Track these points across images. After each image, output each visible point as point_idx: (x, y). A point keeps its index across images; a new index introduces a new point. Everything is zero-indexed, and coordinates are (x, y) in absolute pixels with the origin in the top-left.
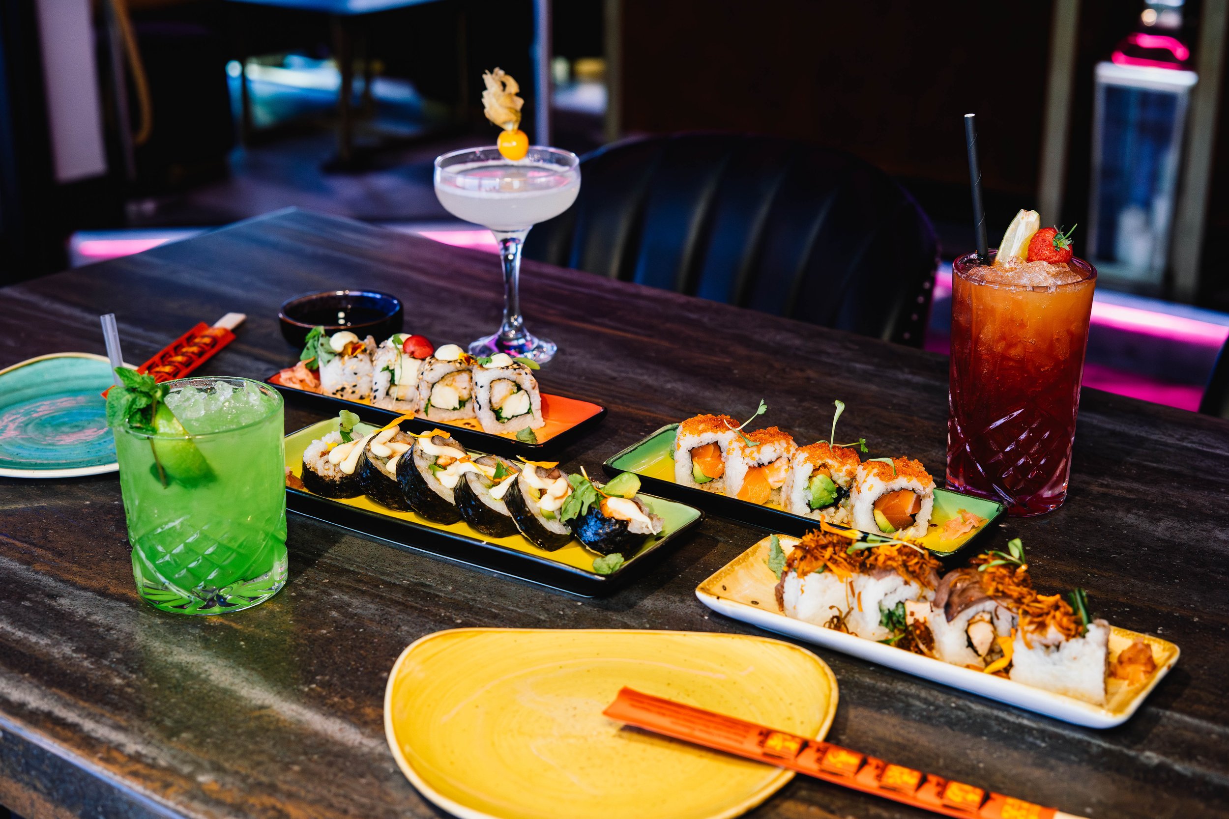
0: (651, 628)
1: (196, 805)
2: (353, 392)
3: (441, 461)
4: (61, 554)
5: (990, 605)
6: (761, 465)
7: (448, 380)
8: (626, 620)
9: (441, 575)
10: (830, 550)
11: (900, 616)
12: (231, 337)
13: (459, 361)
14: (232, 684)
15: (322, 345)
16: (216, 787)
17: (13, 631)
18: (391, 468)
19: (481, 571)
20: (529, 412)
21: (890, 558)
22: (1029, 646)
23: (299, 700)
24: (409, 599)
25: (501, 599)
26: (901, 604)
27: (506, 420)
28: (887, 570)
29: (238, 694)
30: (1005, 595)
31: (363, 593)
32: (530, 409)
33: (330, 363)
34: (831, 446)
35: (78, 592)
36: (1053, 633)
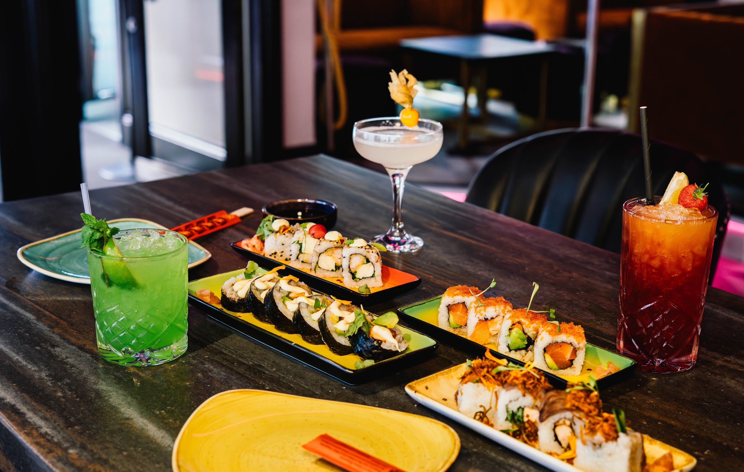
0: (378, 407)
1: (60, 465)
2: (281, 256)
3: (291, 295)
4: (72, 325)
5: (569, 415)
6: (486, 320)
7: (330, 252)
8: (366, 401)
9: (274, 362)
10: (486, 370)
11: (519, 416)
12: (239, 220)
13: (337, 241)
14: (119, 404)
15: (267, 225)
16: (76, 457)
17: (22, 361)
18: (262, 296)
19: (298, 363)
20: (373, 276)
21: (516, 378)
22: (584, 443)
23: (150, 418)
24: (247, 372)
25: (299, 379)
26: (521, 409)
27: (358, 280)
28: (513, 385)
29: (119, 410)
30: (578, 409)
31: (223, 366)
32: (374, 274)
33: (269, 236)
34: (527, 311)
35: (68, 346)
36: (599, 437)
